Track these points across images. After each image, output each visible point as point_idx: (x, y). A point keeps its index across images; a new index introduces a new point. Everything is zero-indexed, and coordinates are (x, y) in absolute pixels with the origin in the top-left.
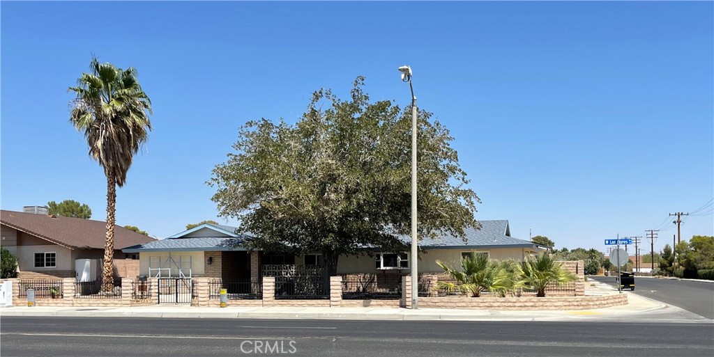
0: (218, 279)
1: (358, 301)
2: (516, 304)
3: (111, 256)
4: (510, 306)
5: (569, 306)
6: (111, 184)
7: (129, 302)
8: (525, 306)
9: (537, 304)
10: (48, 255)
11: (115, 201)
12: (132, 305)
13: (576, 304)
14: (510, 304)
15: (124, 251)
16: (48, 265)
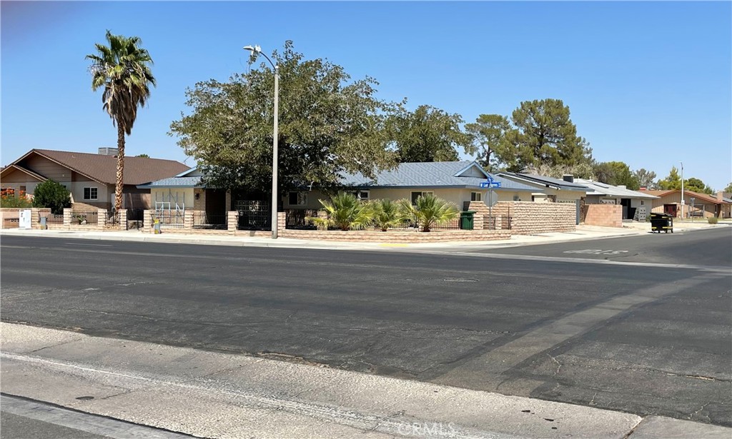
0: (203, 212)
1: (247, 231)
2: (346, 237)
3: (121, 191)
4: (340, 238)
5: (396, 239)
6: (121, 133)
7: (102, 228)
8: (354, 239)
9: (364, 237)
10: (92, 189)
11: (124, 146)
12: (104, 230)
13: (403, 238)
14: (340, 236)
15: (138, 187)
16: (92, 197)
